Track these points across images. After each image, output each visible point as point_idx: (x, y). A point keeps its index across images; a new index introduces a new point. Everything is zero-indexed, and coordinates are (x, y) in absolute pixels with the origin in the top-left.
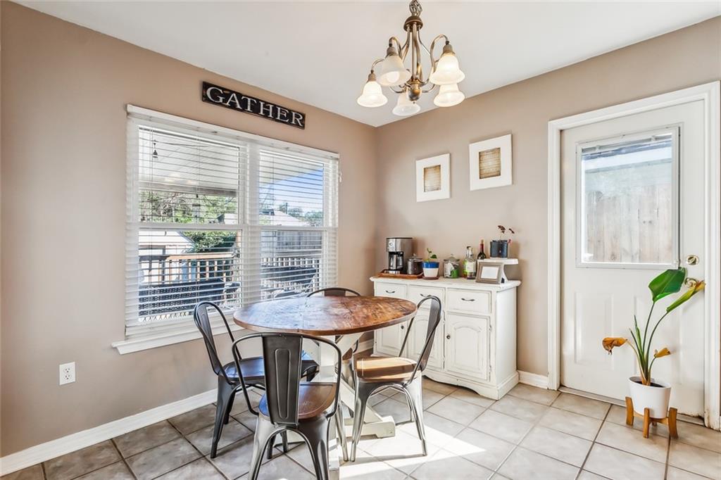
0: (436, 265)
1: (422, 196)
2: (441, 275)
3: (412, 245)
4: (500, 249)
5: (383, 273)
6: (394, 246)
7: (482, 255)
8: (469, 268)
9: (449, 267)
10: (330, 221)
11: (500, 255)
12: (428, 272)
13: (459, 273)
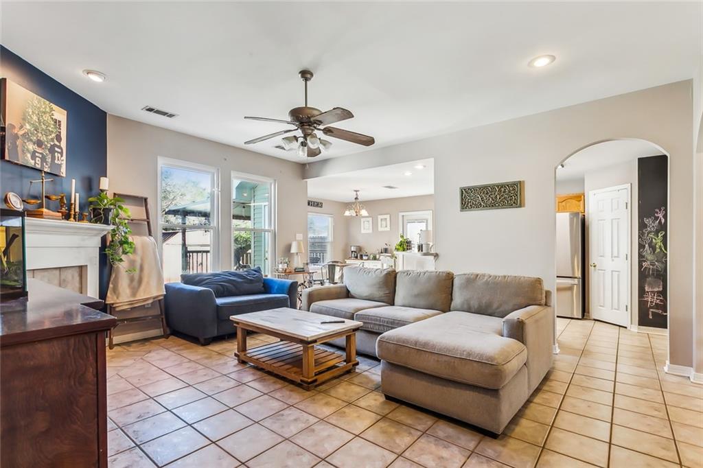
0: (367, 256)
1: (363, 231)
2: (368, 259)
3: (360, 249)
4: (386, 251)
5: (350, 258)
6: (353, 249)
7: (382, 253)
8: (378, 257)
9: (372, 256)
10: (330, 239)
11: (386, 252)
12: (364, 258)
13: (375, 258)
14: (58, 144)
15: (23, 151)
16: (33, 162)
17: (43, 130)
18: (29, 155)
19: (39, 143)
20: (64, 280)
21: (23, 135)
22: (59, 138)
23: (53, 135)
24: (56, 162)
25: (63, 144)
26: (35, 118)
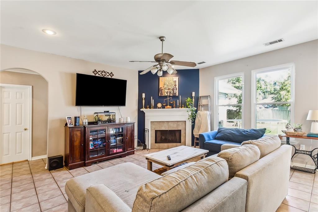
14: (175, 87)
15: (164, 93)
16: (167, 94)
17: (170, 85)
18: (166, 93)
19: (169, 89)
20: (179, 125)
21: (164, 89)
22: (175, 85)
23: (174, 85)
24: (175, 92)
25: (177, 87)
26: (167, 83)
